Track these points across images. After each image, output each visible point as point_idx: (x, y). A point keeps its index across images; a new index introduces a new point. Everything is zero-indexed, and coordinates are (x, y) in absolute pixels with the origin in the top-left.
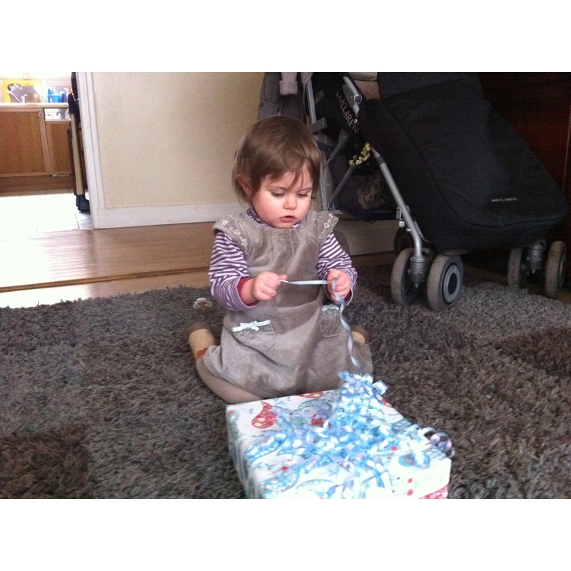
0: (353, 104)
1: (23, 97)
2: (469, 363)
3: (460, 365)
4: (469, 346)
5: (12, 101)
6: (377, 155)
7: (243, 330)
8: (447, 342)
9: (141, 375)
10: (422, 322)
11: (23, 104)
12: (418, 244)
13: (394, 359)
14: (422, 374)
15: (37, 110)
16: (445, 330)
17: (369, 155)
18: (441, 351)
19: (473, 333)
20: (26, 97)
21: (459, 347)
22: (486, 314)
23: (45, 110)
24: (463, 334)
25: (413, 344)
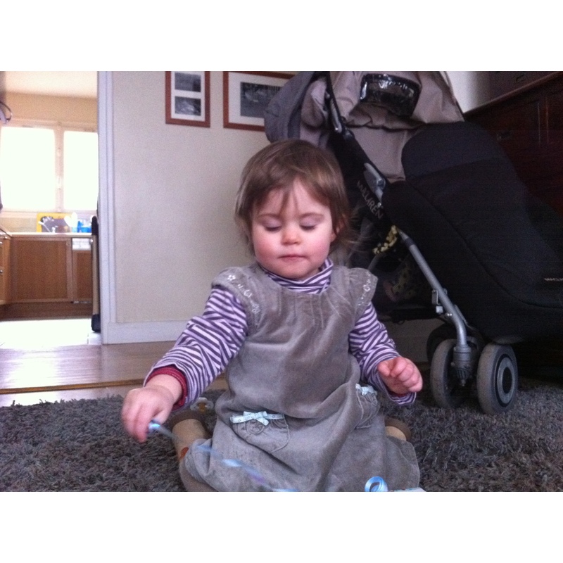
0: (376, 189)
1: (54, 229)
2: (548, 469)
3: (537, 473)
4: (542, 450)
5: (43, 231)
6: (405, 237)
7: (247, 422)
8: (512, 446)
9: (107, 480)
10: (475, 426)
11: (53, 233)
12: (461, 331)
13: (446, 466)
14: (488, 484)
15: (66, 239)
16: (506, 433)
17: (396, 239)
18: (507, 457)
19: (542, 437)
20: (56, 228)
21: (530, 453)
22: (554, 417)
23: (74, 240)
24: (530, 438)
25: (468, 449)
